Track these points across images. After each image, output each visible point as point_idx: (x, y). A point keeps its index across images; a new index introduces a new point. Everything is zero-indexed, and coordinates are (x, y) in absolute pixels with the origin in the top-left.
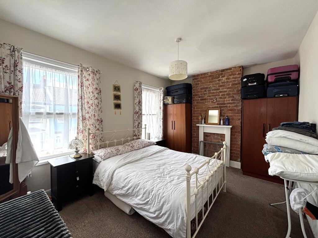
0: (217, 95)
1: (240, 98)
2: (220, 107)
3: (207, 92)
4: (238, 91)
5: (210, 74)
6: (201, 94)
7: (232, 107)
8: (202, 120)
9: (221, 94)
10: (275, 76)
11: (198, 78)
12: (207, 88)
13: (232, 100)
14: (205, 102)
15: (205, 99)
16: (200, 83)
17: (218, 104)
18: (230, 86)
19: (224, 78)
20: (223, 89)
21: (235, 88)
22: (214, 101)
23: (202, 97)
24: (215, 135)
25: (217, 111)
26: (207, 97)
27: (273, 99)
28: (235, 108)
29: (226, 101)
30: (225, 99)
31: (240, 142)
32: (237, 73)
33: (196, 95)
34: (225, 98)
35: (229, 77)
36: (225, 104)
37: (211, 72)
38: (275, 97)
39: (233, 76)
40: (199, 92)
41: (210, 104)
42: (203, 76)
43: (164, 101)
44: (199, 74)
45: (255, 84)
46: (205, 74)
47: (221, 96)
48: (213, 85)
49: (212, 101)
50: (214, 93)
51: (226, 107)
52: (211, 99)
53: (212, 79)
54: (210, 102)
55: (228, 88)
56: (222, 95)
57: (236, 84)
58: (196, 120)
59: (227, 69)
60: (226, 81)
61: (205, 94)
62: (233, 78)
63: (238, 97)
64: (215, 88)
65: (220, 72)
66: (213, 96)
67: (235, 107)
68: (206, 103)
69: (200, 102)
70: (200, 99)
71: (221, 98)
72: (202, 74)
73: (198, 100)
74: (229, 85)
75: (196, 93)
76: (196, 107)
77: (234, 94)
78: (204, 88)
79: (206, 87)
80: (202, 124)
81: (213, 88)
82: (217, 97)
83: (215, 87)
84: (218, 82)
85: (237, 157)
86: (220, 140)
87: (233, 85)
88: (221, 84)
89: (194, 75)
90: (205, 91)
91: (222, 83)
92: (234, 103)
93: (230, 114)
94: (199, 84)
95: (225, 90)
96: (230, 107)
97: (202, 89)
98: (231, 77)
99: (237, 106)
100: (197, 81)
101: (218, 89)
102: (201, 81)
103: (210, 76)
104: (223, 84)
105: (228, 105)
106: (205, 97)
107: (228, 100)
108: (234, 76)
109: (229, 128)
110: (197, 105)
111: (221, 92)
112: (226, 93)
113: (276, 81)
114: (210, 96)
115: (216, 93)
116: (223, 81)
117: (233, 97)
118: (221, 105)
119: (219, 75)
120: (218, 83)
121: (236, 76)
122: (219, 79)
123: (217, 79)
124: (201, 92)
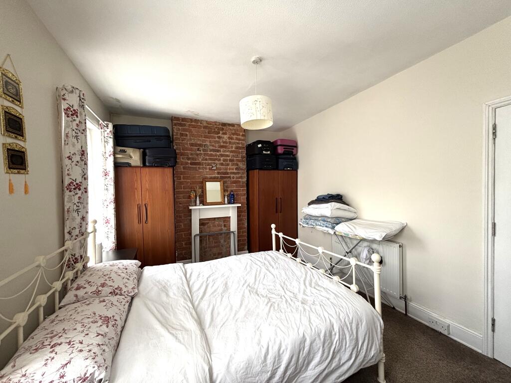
0: (216, 159)
1: (245, 167)
2: (222, 178)
3: (202, 152)
4: (243, 157)
5: (205, 124)
6: (192, 154)
7: (237, 178)
8: (196, 198)
9: (222, 158)
10: (284, 148)
11: (185, 125)
12: (200, 145)
13: (236, 169)
14: (199, 168)
15: (199, 164)
16: (188, 133)
17: (218, 173)
18: (234, 149)
19: (225, 136)
20: (224, 151)
21: (239, 153)
22: (213, 167)
23: (193, 159)
24: (216, 220)
25: (218, 183)
26: (203, 160)
27: (283, 171)
28: (240, 180)
29: (230, 169)
30: (228, 167)
31: (246, 224)
32: (241, 134)
33: (182, 154)
34: (228, 165)
35: (232, 136)
36: (228, 174)
37: (206, 121)
38: (284, 170)
39: (236, 136)
40: (187, 149)
41: (206, 173)
42: (193, 123)
43: (115, 158)
44: (187, 119)
45: (269, 152)
46: (196, 121)
47: (222, 162)
48: (210, 142)
49: (209, 168)
50: (211, 155)
51: (230, 177)
52: (209, 164)
53: (209, 133)
54: (206, 168)
55: (232, 152)
56: (224, 160)
57: (240, 148)
58: (183, 198)
59: (229, 125)
60: (228, 140)
61: (197, 155)
62: (237, 139)
63: (243, 166)
64: (214, 148)
65: (220, 126)
66: (211, 159)
67: (240, 178)
68: (200, 170)
69: (189, 167)
70: (189, 162)
71: (222, 164)
72: (191, 120)
73: (187, 163)
74: (232, 147)
75: (182, 151)
76: (182, 176)
77: (238, 160)
78: (196, 145)
79: (199, 143)
80: (196, 205)
81: (211, 148)
82: (217, 162)
83: (213, 146)
84: (217, 139)
85: (244, 245)
86: (223, 227)
87: (237, 148)
88: (222, 144)
89: (177, 116)
90: (198, 150)
91: (224, 142)
92: (238, 173)
93: (234, 188)
94: (187, 135)
95: (227, 153)
96: (233, 178)
97: (192, 145)
98: (235, 137)
99: (241, 177)
100: (184, 130)
101: (218, 151)
102: (190, 131)
103: (205, 127)
104: (225, 145)
105: (232, 176)
106: (199, 160)
107: (231, 168)
108: (238, 137)
109: (235, 207)
110: (184, 172)
111: (222, 155)
112: (228, 158)
113: (284, 154)
114: (206, 160)
115: (216, 155)
116: (224, 140)
117: (237, 165)
118: (223, 174)
119: (219, 129)
120: (219, 142)
121: (240, 137)
122: (219, 135)
123: (217, 135)
124: (191, 150)
